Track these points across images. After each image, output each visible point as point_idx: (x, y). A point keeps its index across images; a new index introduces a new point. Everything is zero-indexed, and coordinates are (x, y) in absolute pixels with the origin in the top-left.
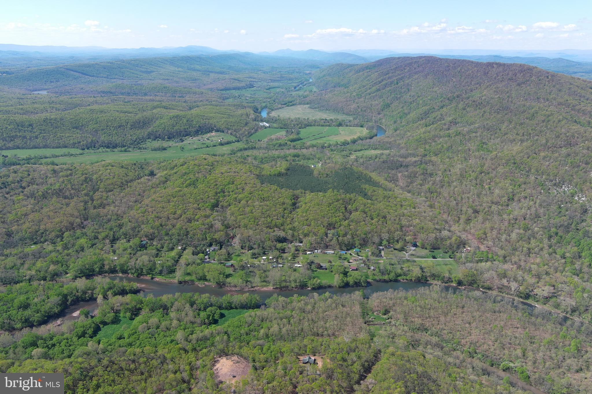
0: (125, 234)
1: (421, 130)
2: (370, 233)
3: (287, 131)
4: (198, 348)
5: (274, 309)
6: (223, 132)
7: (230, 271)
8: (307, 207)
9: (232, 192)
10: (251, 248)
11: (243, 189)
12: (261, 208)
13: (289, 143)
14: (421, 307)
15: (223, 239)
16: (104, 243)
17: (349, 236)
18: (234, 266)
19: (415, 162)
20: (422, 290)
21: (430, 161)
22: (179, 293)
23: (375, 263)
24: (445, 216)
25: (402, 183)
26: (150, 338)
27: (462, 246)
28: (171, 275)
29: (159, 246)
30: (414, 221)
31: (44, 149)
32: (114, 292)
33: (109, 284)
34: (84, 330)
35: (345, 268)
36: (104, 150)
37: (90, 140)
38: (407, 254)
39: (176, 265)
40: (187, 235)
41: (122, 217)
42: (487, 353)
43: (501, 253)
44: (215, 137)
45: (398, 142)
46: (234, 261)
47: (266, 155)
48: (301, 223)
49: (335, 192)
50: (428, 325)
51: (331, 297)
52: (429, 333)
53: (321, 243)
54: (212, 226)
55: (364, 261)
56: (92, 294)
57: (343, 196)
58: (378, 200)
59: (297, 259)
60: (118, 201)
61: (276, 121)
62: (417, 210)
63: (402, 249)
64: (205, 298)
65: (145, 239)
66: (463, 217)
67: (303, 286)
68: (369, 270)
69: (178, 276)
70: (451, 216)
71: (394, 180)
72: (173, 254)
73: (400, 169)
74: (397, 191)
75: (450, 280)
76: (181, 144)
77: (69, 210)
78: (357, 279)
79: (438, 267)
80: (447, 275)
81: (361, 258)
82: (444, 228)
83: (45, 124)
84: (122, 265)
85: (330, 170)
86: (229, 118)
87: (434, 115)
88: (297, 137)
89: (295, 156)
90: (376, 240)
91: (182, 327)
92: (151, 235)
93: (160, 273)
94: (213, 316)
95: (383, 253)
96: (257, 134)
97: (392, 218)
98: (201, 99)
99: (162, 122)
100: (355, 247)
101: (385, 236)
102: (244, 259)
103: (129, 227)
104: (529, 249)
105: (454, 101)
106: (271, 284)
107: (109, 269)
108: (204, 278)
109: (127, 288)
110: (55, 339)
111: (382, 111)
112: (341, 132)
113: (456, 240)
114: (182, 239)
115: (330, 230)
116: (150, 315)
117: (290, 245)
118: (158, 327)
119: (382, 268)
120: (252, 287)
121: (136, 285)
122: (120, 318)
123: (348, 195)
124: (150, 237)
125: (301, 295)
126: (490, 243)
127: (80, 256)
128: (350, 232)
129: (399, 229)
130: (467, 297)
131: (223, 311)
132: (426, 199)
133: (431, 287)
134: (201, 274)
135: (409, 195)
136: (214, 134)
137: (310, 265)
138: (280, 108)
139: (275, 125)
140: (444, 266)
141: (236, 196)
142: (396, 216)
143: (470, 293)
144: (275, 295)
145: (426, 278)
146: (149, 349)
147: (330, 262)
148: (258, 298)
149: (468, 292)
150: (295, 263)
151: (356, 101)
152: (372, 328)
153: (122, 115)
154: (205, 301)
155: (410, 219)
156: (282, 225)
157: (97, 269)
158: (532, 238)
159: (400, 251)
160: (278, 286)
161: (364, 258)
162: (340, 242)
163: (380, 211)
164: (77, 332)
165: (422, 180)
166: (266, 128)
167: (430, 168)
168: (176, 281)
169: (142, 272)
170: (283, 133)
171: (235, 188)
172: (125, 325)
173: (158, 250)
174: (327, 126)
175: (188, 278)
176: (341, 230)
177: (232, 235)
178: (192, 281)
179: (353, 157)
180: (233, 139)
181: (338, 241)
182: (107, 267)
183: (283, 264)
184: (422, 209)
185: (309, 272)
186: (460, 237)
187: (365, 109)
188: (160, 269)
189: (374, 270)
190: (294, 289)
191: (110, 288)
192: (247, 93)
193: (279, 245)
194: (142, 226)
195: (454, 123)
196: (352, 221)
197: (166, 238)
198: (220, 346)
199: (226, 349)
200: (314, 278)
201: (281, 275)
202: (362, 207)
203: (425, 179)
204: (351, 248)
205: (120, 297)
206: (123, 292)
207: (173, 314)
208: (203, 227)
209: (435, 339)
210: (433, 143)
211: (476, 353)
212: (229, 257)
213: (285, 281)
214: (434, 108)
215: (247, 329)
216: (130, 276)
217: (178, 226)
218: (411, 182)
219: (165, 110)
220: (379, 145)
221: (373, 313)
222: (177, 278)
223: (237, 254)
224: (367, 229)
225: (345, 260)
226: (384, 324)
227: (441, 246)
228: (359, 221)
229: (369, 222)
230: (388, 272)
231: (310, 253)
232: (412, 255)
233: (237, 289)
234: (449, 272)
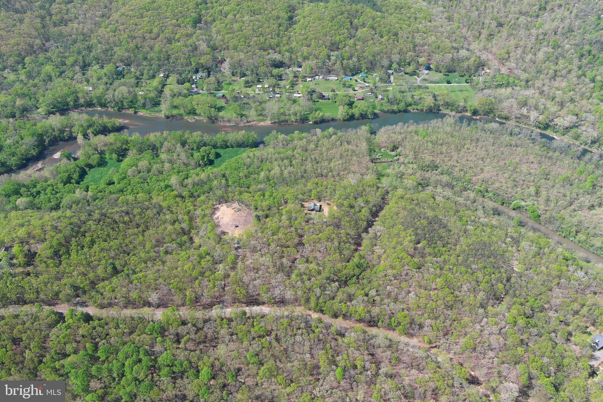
0: (97, 59)
4: (196, 194)
5: (274, 148)
7: (221, 103)
8: (306, 23)
9: (216, 2)
10: (244, 75)
12: (251, 24)
14: (432, 142)
15: (211, 64)
16: (74, 71)
17: (355, 59)
18: (226, 98)
20: (434, 122)
22: (168, 132)
23: (383, 91)
24: (464, 31)
26: (142, 183)
27: (480, 68)
28: (156, 109)
29: (138, 73)
30: (429, 39)
32: (95, 130)
33: (88, 121)
34: (69, 175)
35: (350, 98)
38: (419, 79)
39: (160, 97)
40: (168, 59)
41: (90, 36)
42: (498, 192)
43: (524, 76)
46: (225, 90)
48: (300, 43)
49: (339, 3)
50: (438, 161)
51: (335, 134)
52: (439, 170)
53: (323, 68)
54: (196, 48)
55: (371, 89)
56: (71, 132)
57: (348, 7)
58: (390, 12)
59: (296, 88)
60: (82, 16)
62: (433, 24)
63: (414, 73)
64: (197, 136)
65: (121, 64)
66: (485, 33)
67: (304, 120)
68: (377, 100)
69: (164, 109)
70: (471, 31)
72: (155, 83)
75: (464, 109)
77: (24, 28)
78: (363, 111)
79: (453, 94)
80: (462, 104)
81: (367, 85)
82: (462, 47)
84: (99, 98)
90: (386, 62)
91: (175, 171)
92: (127, 59)
93: (144, 106)
94: (208, 156)
95: (392, 78)
97: (405, 36)
100: (361, 72)
101: (396, 58)
102: (237, 88)
103: (99, 50)
104: (556, 71)
106: (269, 118)
107: (84, 102)
108: (193, 112)
109: (109, 125)
110: (39, 186)
113: (475, 61)
114: (163, 65)
115: (334, 51)
116: (139, 157)
117: (287, 71)
118: (149, 171)
119: (390, 96)
120: (248, 122)
121: (118, 121)
122: (106, 160)
123: (354, 6)
124: (126, 62)
125: (302, 131)
126: (513, 65)
127: (49, 87)
128: (356, 54)
129: (411, 49)
130: (483, 129)
131: (218, 151)
132: (444, 10)
133: (444, 119)
134: (189, 107)
135: (426, 3)
137: (311, 95)
140: (460, 93)
141: (220, 8)
142: (409, 33)
143: (486, 125)
144: (274, 132)
145: (439, 107)
146: (142, 197)
147: (333, 91)
148: (255, 136)
149: (484, 123)
150: (294, 93)
152: (380, 167)
154: (198, 139)
155: (425, 36)
156: (277, 46)
157: (72, 103)
158: (560, 58)
159: (411, 75)
160: (277, 120)
161: (371, 85)
162: (344, 66)
163: (391, 26)
164: (61, 178)
168: (162, 115)
169: (123, 105)
172: (113, 168)
173: (137, 78)
175: (175, 112)
176: (346, 51)
177: (220, 58)
178: (181, 115)
181: (342, 64)
182: (82, 101)
183: (281, 93)
184: (439, 23)
185: (310, 103)
186: (479, 58)
188: (142, 101)
189: (382, 99)
190: (294, 123)
191: (90, 126)
193: (275, 71)
194: (116, 49)
196: (358, 40)
197: (145, 63)
198: (219, 193)
199: (225, 195)
200: (316, 110)
201: (280, 108)
202: (370, 22)
204: (357, 73)
205: (101, 137)
206: (105, 131)
207: (163, 156)
208: (186, 49)
209: (445, 178)
211: (487, 191)
212: (219, 86)
213: (283, 114)
215: (246, 171)
216: (110, 110)
217: (157, 48)
221: (380, 149)
222: (163, 112)
223: (228, 82)
224: (376, 49)
225: (349, 87)
226: (392, 161)
227: (457, 68)
228: (366, 39)
229: (378, 40)
230: (398, 101)
231: (310, 79)
232: (425, 80)
233: (231, 124)
234: (465, 100)
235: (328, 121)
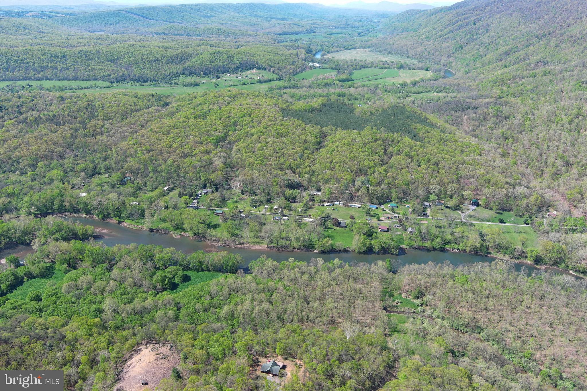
0: (108, 168)
1: (499, 71)
2: (414, 183)
3: (338, 72)
6: (265, 69)
7: (217, 220)
8: (334, 147)
9: (246, 125)
10: (252, 194)
11: (259, 123)
12: (274, 145)
13: (336, 82)
14: (473, 292)
15: (221, 181)
17: (383, 186)
18: (225, 215)
19: (487, 104)
20: (479, 266)
21: (507, 103)
22: (135, 244)
23: (414, 223)
24: (522, 169)
25: (467, 126)
27: (544, 209)
28: (141, 221)
30: (478, 171)
31: (73, 81)
32: (61, 236)
33: (58, 225)
35: (372, 227)
36: (133, 84)
37: (121, 73)
38: (463, 215)
41: (112, 148)
44: (255, 74)
45: (467, 84)
46: (228, 208)
47: (306, 93)
48: (323, 166)
49: (375, 130)
50: (482, 320)
51: (341, 266)
52: (483, 333)
53: (345, 193)
54: (209, 164)
55: (400, 221)
57: (384, 135)
58: (432, 142)
59: (310, 212)
60: (114, 131)
61: (328, 61)
62: (484, 158)
63: (456, 208)
64: (167, 252)
65: (131, 175)
66: (549, 171)
67: (309, 247)
68: (406, 233)
69: (149, 222)
70: (531, 168)
71: (458, 123)
73: (466, 111)
74: (459, 134)
75: (523, 255)
76: (217, 80)
77: (53, 137)
78: (385, 243)
79: (507, 236)
80: (519, 247)
81: (397, 215)
82: (520, 184)
83: (79, 55)
84: (86, 204)
85: (377, 108)
86: (276, 56)
87: (516, 55)
88: (348, 77)
89: (339, 95)
90: (421, 192)
92: (136, 170)
93: (130, 216)
94: (172, 279)
95: (428, 211)
96: (303, 73)
97: (447, 166)
98: (253, 40)
99: (201, 56)
100: (391, 201)
101: (435, 188)
102: (240, 207)
103: (113, 160)
105: (544, 39)
107: (70, 207)
108: (179, 227)
109: (80, 232)
111: (453, 53)
112: (401, 74)
113: (537, 200)
115: (359, 176)
116: (87, 270)
117: (304, 194)
118: (88, 289)
119: (424, 230)
120: (240, 244)
121: (95, 230)
122: (54, 271)
123: (391, 135)
128: (386, 181)
129: (455, 180)
130: (550, 283)
131: (189, 273)
132: (498, 146)
133: (493, 263)
135: (476, 139)
136: (254, 71)
138: (338, 51)
139: (326, 66)
140: (516, 235)
141: (248, 130)
142: (453, 164)
143: (554, 277)
144: (264, 257)
145: (487, 249)
147: (353, 218)
148: (239, 259)
149: (552, 275)
150: (305, 216)
151: (424, 43)
152: (394, 318)
153: (161, 49)
154: (166, 257)
155: (473, 168)
156: (298, 167)
157: (57, 207)
159: (453, 210)
160: (275, 245)
161: (401, 216)
162: (370, 192)
163: (431, 155)
165: (494, 123)
166: (315, 68)
167: (506, 110)
169: (108, 213)
170: (334, 73)
171: (250, 121)
172: (52, 281)
174: (386, 68)
175: (162, 225)
176: (375, 177)
178: (167, 230)
179: (410, 99)
180: (275, 76)
181: (368, 191)
182: (67, 204)
183: (290, 216)
184: (491, 157)
185: (321, 229)
186: (543, 197)
187: (432, 52)
189: (411, 232)
191: (57, 231)
192: (305, 38)
193: (289, 192)
194: (129, 160)
195: (542, 62)
196: (391, 167)
200: (325, 237)
201: (282, 231)
202: (407, 150)
203: (498, 123)
204: (385, 202)
205: (61, 243)
206: (73, 236)
207: (115, 272)
208: (199, 164)
209: (491, 348)
210: (513, 85)
211: (561, 378)
212: (223, 203)
213: (287, 239)
214: (517, 47)
215: (206, 303)
216: (95, 217)
217: (170, 161)
218: (479, 126)
219: (209, 47)
220: (445, 87)
221: (400, 294)
222: (147, 225)
223: (234, 200)
224: (410, 178)
225: (374, 216)
226: (414, 312)
227: (513, 207)
228: (400, 167)
229: (414, 169)
230: (432, 237)
231: (329, 204)
232: (470, 216)
233: (219, 244)
234: (523, 243)
235: (339, 252)
